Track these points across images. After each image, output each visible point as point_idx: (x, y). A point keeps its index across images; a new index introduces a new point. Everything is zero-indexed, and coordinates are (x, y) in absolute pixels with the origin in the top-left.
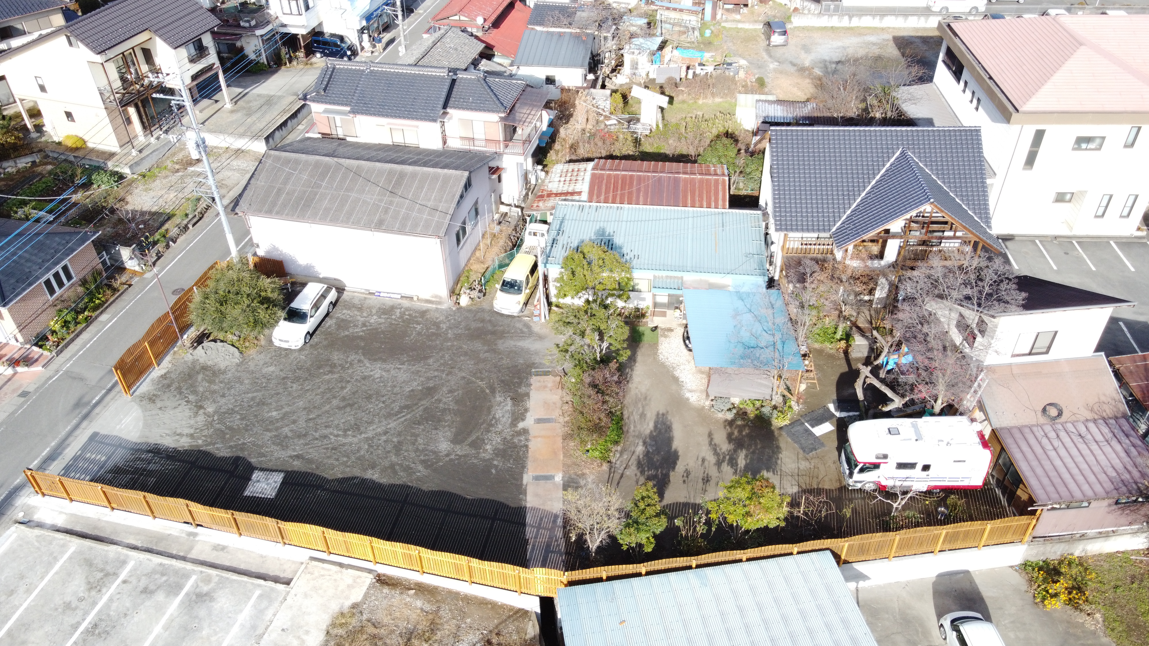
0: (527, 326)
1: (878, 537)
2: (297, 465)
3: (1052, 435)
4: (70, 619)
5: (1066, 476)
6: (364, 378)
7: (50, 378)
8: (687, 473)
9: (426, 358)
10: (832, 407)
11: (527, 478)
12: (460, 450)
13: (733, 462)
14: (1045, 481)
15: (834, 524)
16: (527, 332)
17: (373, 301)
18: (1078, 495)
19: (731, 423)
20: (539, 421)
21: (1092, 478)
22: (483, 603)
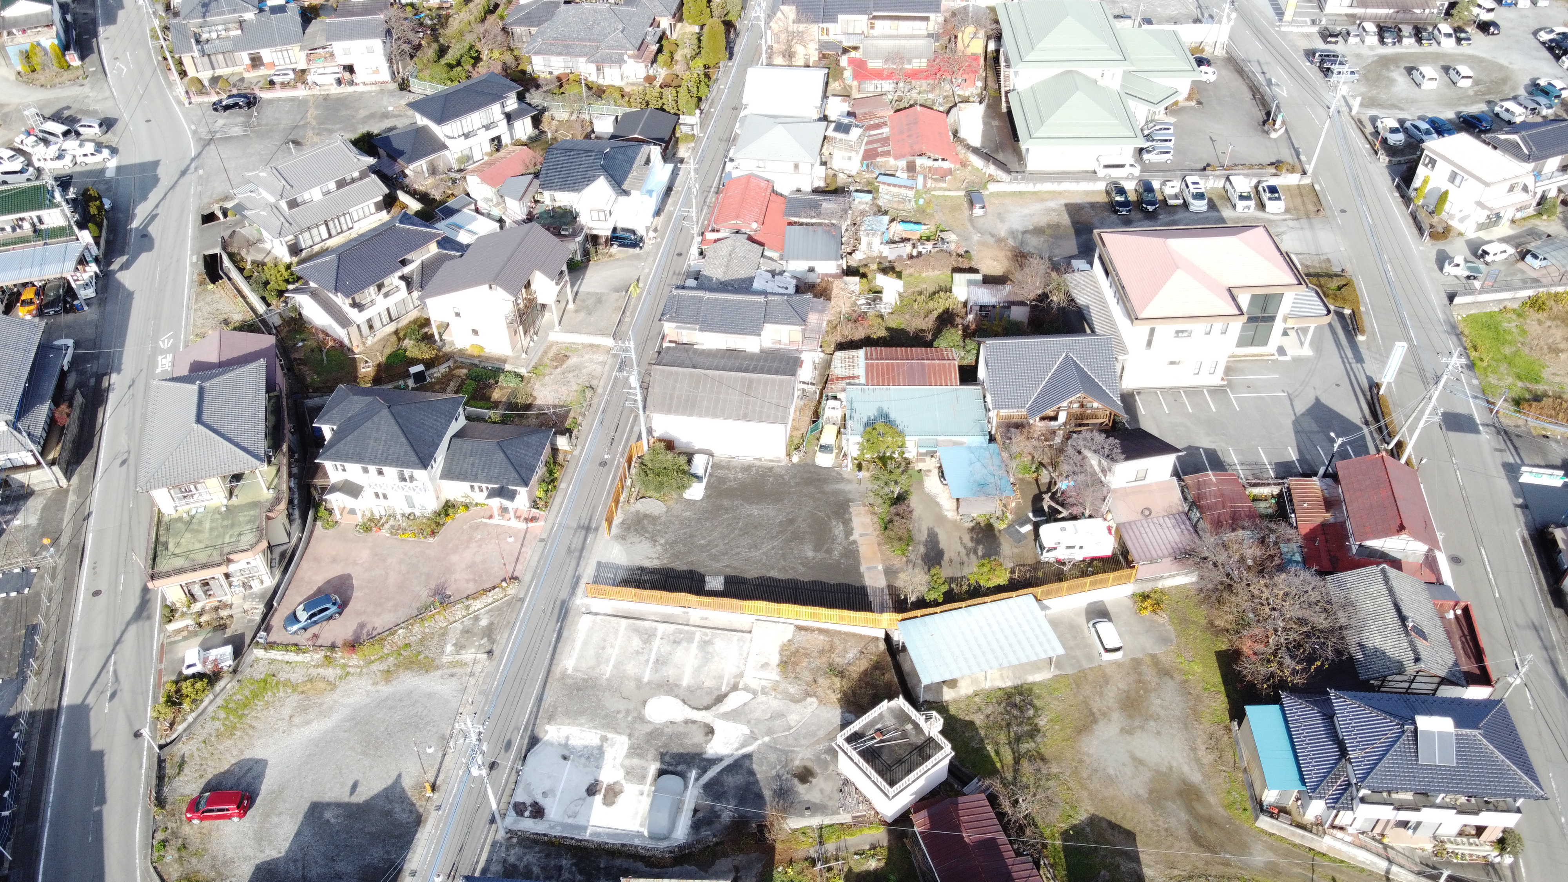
0: (839, 473)
1: (1056, 585)
2: (730, 572)
3: (1146, 525)
4: (642, 658)
5: (1150, 547)
6: (749, 515)
7: (552, 529)
8: (951, 561)
9: (783, 500)
10: (1031, 515)
11: (863, 568)
12: (820, 556)
13: (975, 553)
14: (1140, 550)
15: (1033, 581)
16: (840, 479)
17: (734, 463)
18: (1155, 556)
19: (972, 530)
20: (861, 535)
21: (1163, 547)
22: (854, 635)
